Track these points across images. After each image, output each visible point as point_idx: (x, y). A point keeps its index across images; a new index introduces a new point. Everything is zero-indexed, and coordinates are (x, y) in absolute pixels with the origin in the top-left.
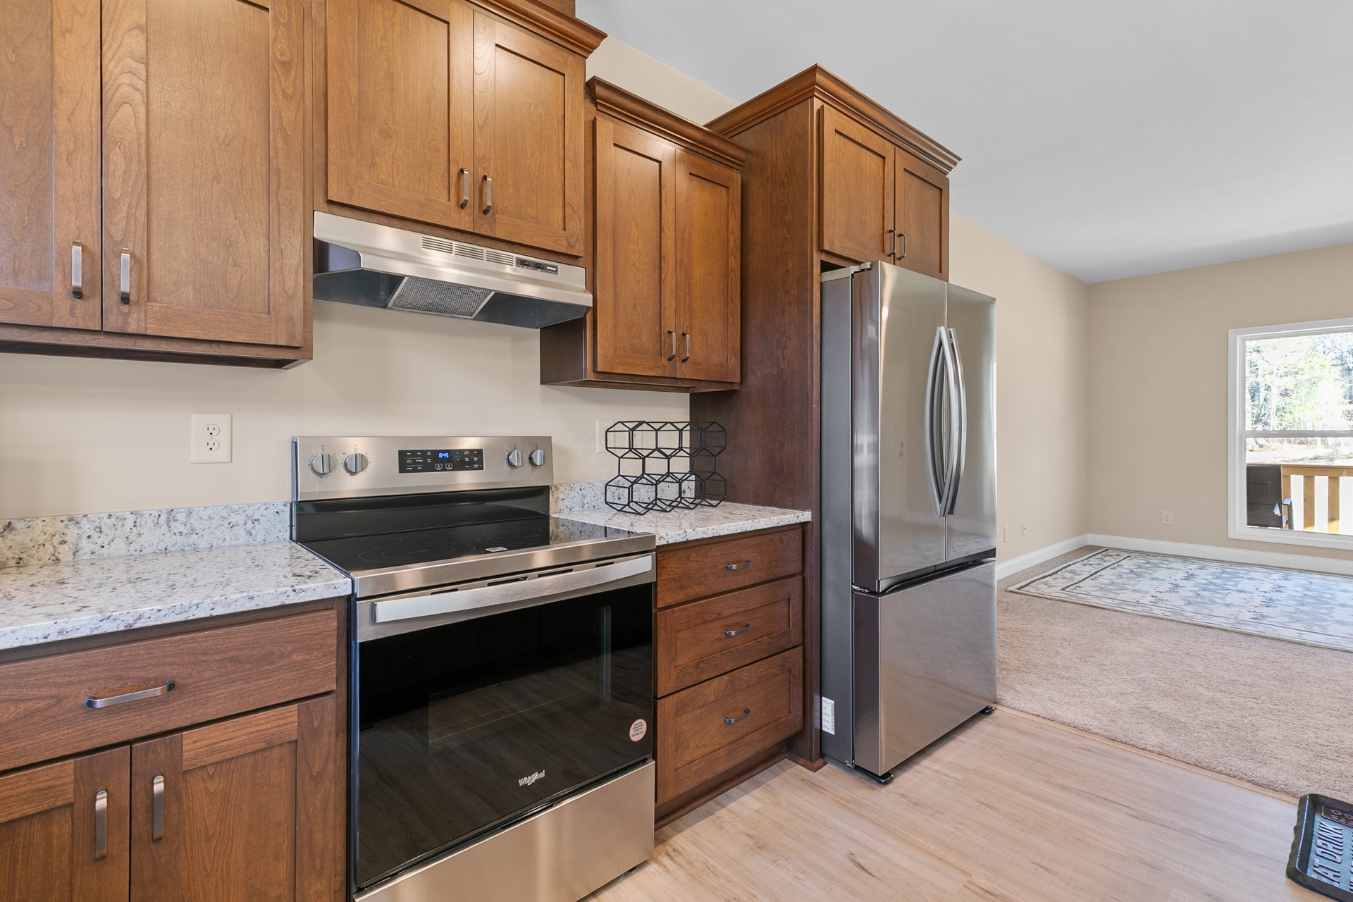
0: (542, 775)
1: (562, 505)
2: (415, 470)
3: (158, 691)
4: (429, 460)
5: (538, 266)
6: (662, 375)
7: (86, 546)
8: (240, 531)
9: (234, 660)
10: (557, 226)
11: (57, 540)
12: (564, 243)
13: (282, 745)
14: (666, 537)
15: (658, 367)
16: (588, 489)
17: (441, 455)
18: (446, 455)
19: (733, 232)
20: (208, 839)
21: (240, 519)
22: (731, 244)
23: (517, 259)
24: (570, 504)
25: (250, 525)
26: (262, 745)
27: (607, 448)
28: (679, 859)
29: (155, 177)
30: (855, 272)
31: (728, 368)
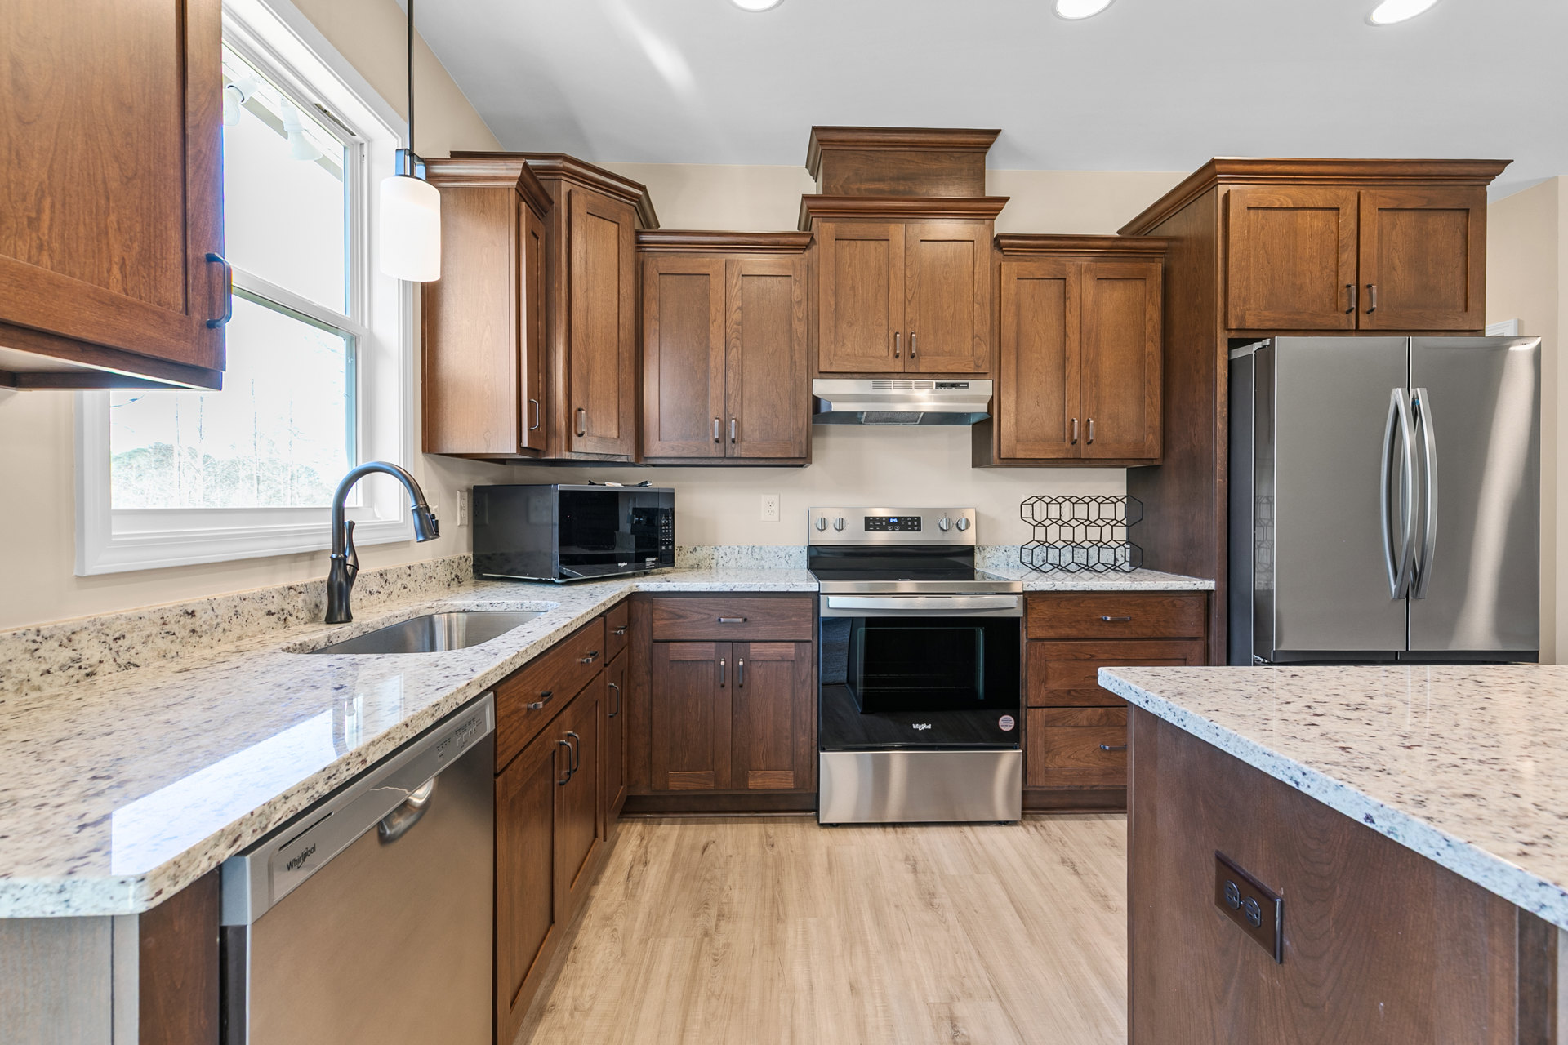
0: (929, 727)
1: (988, 562)
2: (875, 530)
3: (740, 620)
4: (884, 524)
5: (953, 385)
6: (1065, 457)
7: (721, 562)
8: (782, 560)
9: (769, 614)
10: (966, 353)
11: (711, 557)
12: (972, 365)
13: (788, 661)
14: (1034, 585)
15: (1060, 450)
16: (1013, 551)
17: (891, 521)
18: (895, 520)
19: (1151, 319)
20: (759, 696)
21: (782, 554)
22: (1149, 329)
23: (936, 383)
24: (996, 562)
25: (787, 558)
26: (780, 658)
27: (1022, 518)
28: (1043, 832)
29: (744, 379)
30: (1259, 349)
31: (1144, 445)
